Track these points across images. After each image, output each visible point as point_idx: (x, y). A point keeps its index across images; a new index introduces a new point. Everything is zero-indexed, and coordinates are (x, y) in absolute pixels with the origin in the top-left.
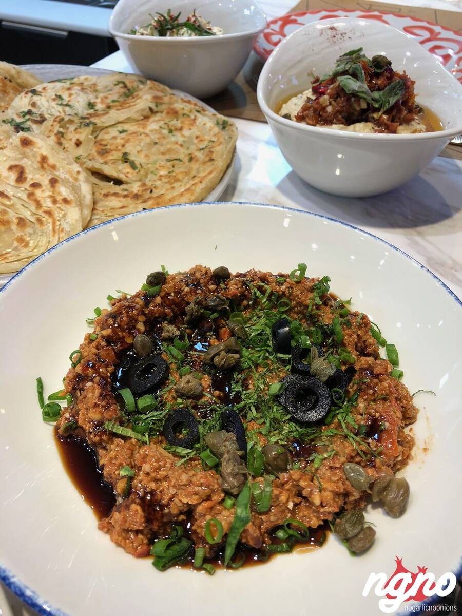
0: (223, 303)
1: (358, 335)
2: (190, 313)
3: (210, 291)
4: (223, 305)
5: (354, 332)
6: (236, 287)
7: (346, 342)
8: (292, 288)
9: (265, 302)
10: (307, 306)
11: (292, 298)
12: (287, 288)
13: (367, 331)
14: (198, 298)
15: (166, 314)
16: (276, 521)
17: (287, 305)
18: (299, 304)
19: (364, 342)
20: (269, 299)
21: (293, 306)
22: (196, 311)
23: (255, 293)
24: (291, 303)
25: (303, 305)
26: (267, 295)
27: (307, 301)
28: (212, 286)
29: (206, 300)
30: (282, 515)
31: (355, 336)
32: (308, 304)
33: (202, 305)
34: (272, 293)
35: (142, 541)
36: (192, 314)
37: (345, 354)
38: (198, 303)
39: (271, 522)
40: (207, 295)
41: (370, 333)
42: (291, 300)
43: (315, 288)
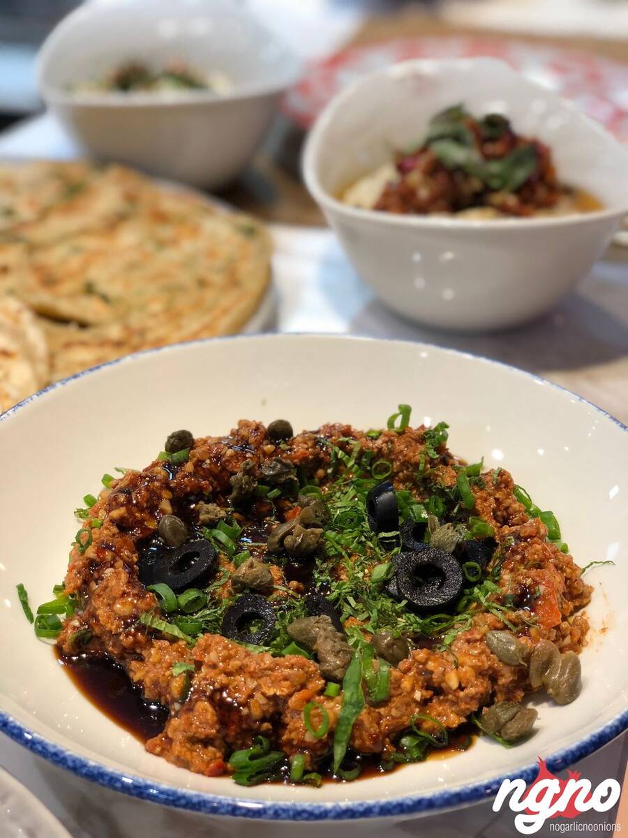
0: (287, 470)
1: (497, 500)
2: (238, 486)
3: (265, 454)
4: (287, 473)
5: (490, 495)
6: (306, 446)
7: (479, 508)
8: (392, 442)
9: (353, 466)
10: (417, 465)
11: (393, 457)
12: (384, 442)
13: (509, 494)
14: (248, 464)
15: (201, 488)
16: (400, 718)
17: (386, 469)
18: (406, 464)
19: (507, 509)
20: (358, 462)
21: (395, 471)
22: (247, 483)
23: (336, 454)
24: (393, 466)
25: (411, 464)
26: (355, 454)
27: (417, 457)
28: (269, 446)
29: (260, 466)
30: (406, 710)
31: (492, 499)
32: (418, 461)
33: (255, 476)
34: (362, 453)
35: (215, 754)
36: (241, 487)
37: (479, 523)
38: (248, 472)
39: (393, 718)
40: (262, 461)
41: (515, 497)
42: (392, 461)
43: (426, 436)
